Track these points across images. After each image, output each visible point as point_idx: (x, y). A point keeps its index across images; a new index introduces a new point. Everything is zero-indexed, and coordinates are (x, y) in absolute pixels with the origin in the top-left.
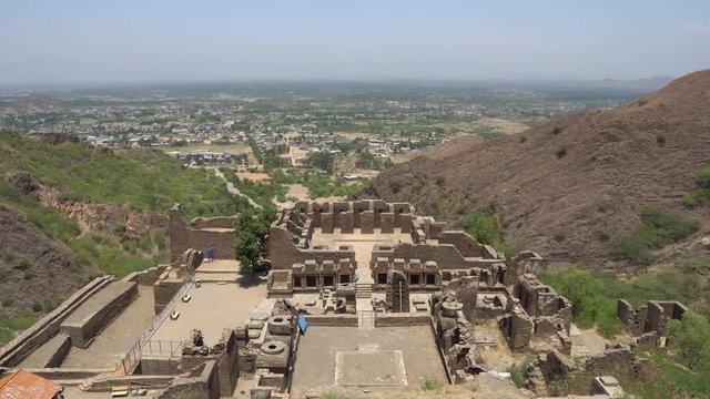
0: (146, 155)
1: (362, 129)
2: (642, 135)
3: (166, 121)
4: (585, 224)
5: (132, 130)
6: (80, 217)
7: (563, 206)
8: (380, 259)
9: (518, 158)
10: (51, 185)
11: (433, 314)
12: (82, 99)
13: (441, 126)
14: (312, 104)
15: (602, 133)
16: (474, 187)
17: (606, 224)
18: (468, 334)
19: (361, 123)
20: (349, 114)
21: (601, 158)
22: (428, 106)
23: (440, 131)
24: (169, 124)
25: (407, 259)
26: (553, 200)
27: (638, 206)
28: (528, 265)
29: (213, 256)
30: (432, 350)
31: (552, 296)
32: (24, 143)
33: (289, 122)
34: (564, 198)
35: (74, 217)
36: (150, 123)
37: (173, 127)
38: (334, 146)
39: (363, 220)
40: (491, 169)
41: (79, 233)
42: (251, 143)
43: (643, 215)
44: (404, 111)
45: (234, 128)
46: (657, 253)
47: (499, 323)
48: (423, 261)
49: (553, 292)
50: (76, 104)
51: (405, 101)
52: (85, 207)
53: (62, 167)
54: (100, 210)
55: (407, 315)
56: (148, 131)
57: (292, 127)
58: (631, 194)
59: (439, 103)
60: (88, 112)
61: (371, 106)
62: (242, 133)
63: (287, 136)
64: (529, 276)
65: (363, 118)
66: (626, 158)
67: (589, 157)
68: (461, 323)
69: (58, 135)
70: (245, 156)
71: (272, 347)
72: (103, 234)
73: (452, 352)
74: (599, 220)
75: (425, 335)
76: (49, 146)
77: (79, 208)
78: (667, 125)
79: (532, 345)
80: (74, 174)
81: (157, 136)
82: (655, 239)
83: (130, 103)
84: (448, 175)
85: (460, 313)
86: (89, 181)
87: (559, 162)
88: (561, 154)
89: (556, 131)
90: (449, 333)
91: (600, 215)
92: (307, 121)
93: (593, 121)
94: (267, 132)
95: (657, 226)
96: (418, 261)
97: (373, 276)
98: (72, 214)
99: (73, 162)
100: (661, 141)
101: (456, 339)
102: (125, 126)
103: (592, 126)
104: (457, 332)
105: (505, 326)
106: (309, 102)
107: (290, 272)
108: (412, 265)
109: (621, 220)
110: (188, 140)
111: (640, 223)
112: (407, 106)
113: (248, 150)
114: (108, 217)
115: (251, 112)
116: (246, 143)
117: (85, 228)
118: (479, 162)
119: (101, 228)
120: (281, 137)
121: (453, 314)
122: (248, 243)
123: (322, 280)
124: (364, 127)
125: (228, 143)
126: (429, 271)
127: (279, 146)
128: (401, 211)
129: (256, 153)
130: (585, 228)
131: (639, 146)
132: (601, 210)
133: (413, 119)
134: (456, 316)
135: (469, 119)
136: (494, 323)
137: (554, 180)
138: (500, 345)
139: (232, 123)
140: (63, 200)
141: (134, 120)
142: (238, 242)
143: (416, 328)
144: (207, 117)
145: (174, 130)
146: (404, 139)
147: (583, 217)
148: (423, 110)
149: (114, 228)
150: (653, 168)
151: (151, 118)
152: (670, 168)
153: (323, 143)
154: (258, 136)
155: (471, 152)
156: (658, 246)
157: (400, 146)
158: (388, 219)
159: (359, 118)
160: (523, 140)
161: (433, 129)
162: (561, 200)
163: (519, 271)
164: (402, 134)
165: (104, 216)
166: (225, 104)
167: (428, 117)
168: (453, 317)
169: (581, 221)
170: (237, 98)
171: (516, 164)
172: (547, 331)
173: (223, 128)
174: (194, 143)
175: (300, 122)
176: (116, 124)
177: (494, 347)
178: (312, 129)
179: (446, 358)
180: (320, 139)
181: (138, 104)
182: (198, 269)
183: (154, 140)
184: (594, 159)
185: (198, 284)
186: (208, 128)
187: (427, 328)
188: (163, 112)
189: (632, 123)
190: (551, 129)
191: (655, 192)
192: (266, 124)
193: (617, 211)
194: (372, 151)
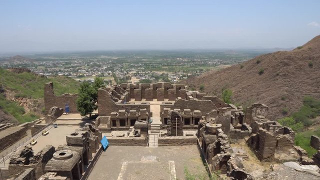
0: (63, 79)
1: (166, 70)
2: (301, 63)
3: (76, 67)
4: (275, 106)
5: (60, 71)
6: (25, 105)
7: (263, 97)
8: (165, 109)
9: (240, 76)
10: (12, 90)
11: (198, 137)
12: (40, 58)
13: (201, 68)
14: (143, 60)
15: (281, 62)
16: (218, 90)
17: (285, 106)
18: (227, 146)
19: (165, 67)
20: (159, 64)
21: (281, 74)
22: (195, 60)
23: (201, 70)
24: (77, 68)
25: (182, 109)
26: (258, 95)
27: (301, 97)
28: (259, 111)
29: (69, 111)
30: (198, 161)
31: (278, 127)
32: (4, 72)
33: (132, 67)
34: (264, 94)
35: (23, 106)
36: (69, 68)
37: (79, 69)
38: (152, 77)
39: (158, 93)
40: (226, 81)
41: (24, 113)
42: (114, 76)
43: (304, 102)
44: (185, 62)
45: (106, 70)
46: (313, 120)
47: (247, 142)
48: (192, 110)
49: (278, 124)
50: (37, 60)
51: (186, 58)
52: (28, 100)
53: (22, 84)
54: (35, 102)
55: (181, 138)
56: (68, 71)
57: (133, 69)
58: (297, 91)
59: (201, 59)
60: (41, 63)
61: (169, 60)
62: (110, 72)
63: (131, 73)
64: (260, 117)
65: (165, 65)
66: (293, 74)
67: (275, 74)
68: (222, 137)
69: (20, 69)
70: (110, 81)
71: (63, 154)
72: (36, 114)
73: (215, 160)
74: (282, 104)
75: (193, 152)
76: (16, 74)
77: (25, 101)
78: (314, 58)
79: (276, 156)
80: (27, 87)
81: (71, 73)
82: (311, 113)
83: (60, 60)
84: (206, 85)
85: (220, 130)
86: (34, 90)
87: (260, 77)
88: (261, 73)
89: (258, 62)
90: (211, 146)
91: (282, 102)
92: (140, 66)
93: (276, 56)
94: (122, 71)
95: (312, 107)
96: (189, 110)
97: (161, 120)
98: (22, 104)
99: (27, 81)
100: (311, 65)
101: (218, 150)
102: (57, 69)
103: (276, 59)
104: (218, 144)
105: (252, 143)
106: (141, 59)
107: (110, 117)
108: (186, 112)
109: (292, 104)
110: (85, 75)
111: (303, 105)
112: (186, 60)
113: (112, 79)
114: (39, 106)
115: (114, 63)
116: (111, 76)
117: (27, 110)
118: (220, 78)
119: (35, 111)
120: (128, 73)
121: (214, 131)
122: (85, 99)
123: (129, 122)
124: (167, 69)
125: (103, 76)
126: (196, 116)
127: (127, 77)
128: (180, 88)
129: (116, 80)
130: (275, 108)
131: (300, 68)
132: (283, 99)
133: (189, 65)
134: (217, 133)
135: (215, 65)
136: (243, 142)
137: (257, 85)
138: (250, 157)
139: (106, 67)
140: (17, 97)
141: (61, 67)
142: (78, 99)
143: (187, 147)
144: (95, 65)
145: (79, 71)
146: (185, 74)
147: (273, 103)
148: (193, 61)
149: (41, 110)
150: (308, 78)
151: (69, 66)
152: (316, 78)
153: (147, 76)
154: (117, 73)
155: (216, 74)
156: (313, 117)
157: (183, 77)
158: (172, 93)
159: (164, 65)
160: (242, 67)
161: (198, 70)
162: (262, 95)
163: (253, 114)
164: (184, 72)
165: (37, 105)
166: (104, 60)
167: (196, 64)
168: (214, 134)
169: (272, 105)
170: (109, 57)
171: (239, 78)
172: (286, 145)
173: (102, 70)
174: (88, 76)
175: (137, 67)
176: (53, 68)
177: (246, 158)
178: (143, 70)
179: (210, 166)
180: (146, 74)
181: (64, 60)
182: (59, 118)
183: (70, 74)
184: (278, 75)
185: (56, 126)
186: (95, 70)
187: (195, 147)
188: (75, 63)
189: (295, 57)
190: (255, 61)
191: (309, 90)
192: (121, 68)
193: (291, 100)
194: (170, 79)
